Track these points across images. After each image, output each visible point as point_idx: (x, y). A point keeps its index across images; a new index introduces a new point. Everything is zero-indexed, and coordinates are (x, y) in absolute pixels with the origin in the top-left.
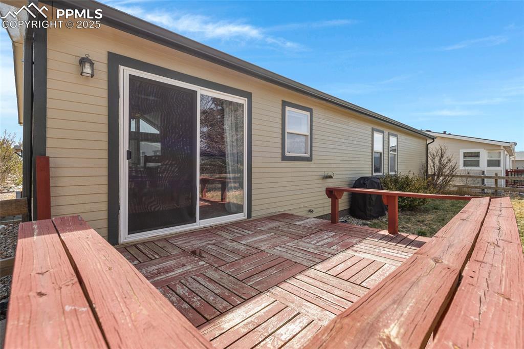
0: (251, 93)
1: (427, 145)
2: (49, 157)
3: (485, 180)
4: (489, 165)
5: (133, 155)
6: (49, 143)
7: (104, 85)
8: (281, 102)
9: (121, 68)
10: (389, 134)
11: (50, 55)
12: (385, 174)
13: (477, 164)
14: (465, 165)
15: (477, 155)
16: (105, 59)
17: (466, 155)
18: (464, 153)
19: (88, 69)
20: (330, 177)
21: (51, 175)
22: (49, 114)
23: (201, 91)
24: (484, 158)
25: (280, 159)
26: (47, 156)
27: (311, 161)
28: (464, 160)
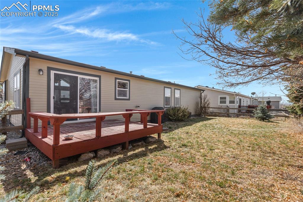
0: (101, 76)
1: (201, 93)
2: (30, 98)
3: (230, 110)
4: (230, 103)
5: (55, 97)
6: (30, 94)
7: (46, 77)
8: (114, 78)
9: (51, 71)
10: (175, 89)
11: (30, 69)
12: (172, 106)
13: (225, 102)
14: (221, 103)
15: (225, 98)
16: (46, 69)
17: (221, 98)
18: (220, 97)
19: (41, 73)
20: (139, 107)
21: (31, 103)
22: (30, 86)
23: (80, 76)
24: (228, 100)
25: (114, 100)
26: (29, 98)
27: (130, 100)
28: (220, 101)
